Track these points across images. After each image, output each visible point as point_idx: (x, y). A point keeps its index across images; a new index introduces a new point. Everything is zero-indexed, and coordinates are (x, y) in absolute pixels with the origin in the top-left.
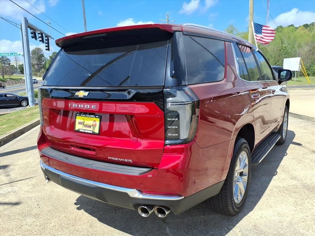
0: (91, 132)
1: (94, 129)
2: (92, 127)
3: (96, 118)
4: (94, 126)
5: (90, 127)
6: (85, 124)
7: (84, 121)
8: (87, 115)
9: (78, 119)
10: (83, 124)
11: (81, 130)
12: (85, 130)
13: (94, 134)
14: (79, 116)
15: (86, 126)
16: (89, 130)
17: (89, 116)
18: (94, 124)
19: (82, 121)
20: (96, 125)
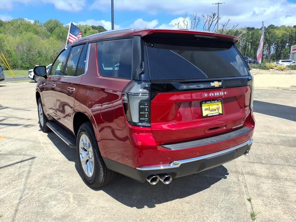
0: (218, 114)
1: (218, 111)
2: (217, 110)
3: (219, 102)
4: (218, 109)
5: (215, 110)
6: (210, 109)
7: (209, 107)
8: (212, 102)
9: (204, 106)
10: (209, 110)
11: (209, 115)
12: (212, 114)
13: (220, 114)
14: (205, 104)
15: (211, 111)
16: (215, 113)
17: (213, 102)
18: (218, 107)
19: (208, 107)
20: (219, 108)
